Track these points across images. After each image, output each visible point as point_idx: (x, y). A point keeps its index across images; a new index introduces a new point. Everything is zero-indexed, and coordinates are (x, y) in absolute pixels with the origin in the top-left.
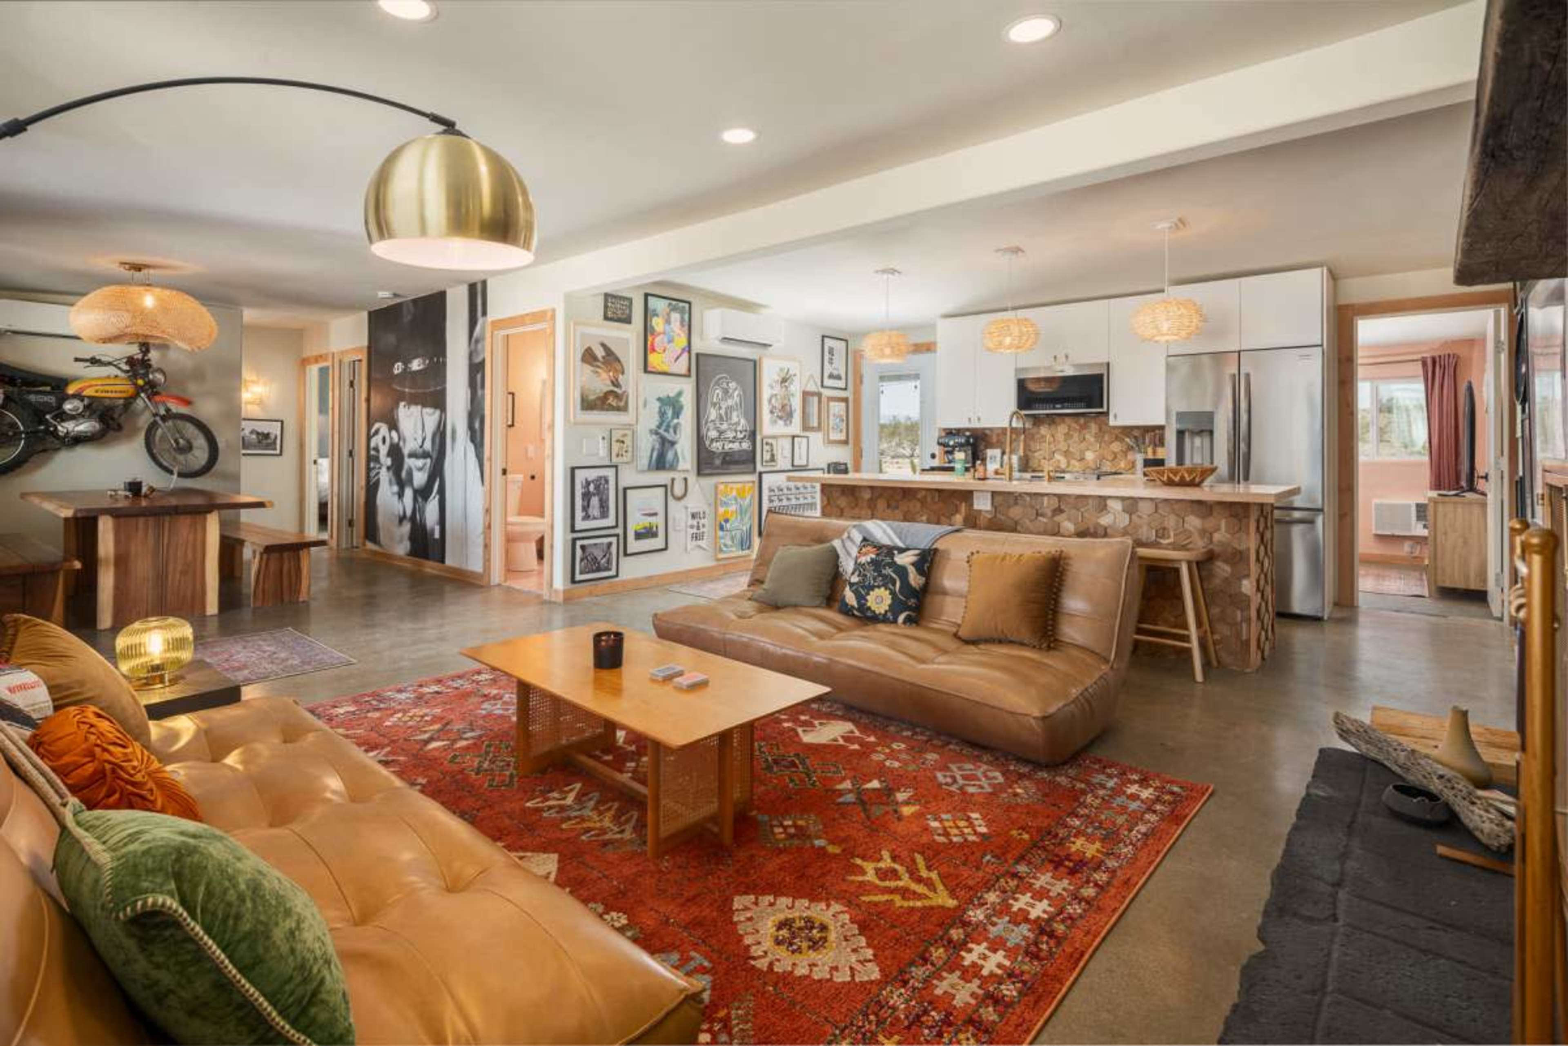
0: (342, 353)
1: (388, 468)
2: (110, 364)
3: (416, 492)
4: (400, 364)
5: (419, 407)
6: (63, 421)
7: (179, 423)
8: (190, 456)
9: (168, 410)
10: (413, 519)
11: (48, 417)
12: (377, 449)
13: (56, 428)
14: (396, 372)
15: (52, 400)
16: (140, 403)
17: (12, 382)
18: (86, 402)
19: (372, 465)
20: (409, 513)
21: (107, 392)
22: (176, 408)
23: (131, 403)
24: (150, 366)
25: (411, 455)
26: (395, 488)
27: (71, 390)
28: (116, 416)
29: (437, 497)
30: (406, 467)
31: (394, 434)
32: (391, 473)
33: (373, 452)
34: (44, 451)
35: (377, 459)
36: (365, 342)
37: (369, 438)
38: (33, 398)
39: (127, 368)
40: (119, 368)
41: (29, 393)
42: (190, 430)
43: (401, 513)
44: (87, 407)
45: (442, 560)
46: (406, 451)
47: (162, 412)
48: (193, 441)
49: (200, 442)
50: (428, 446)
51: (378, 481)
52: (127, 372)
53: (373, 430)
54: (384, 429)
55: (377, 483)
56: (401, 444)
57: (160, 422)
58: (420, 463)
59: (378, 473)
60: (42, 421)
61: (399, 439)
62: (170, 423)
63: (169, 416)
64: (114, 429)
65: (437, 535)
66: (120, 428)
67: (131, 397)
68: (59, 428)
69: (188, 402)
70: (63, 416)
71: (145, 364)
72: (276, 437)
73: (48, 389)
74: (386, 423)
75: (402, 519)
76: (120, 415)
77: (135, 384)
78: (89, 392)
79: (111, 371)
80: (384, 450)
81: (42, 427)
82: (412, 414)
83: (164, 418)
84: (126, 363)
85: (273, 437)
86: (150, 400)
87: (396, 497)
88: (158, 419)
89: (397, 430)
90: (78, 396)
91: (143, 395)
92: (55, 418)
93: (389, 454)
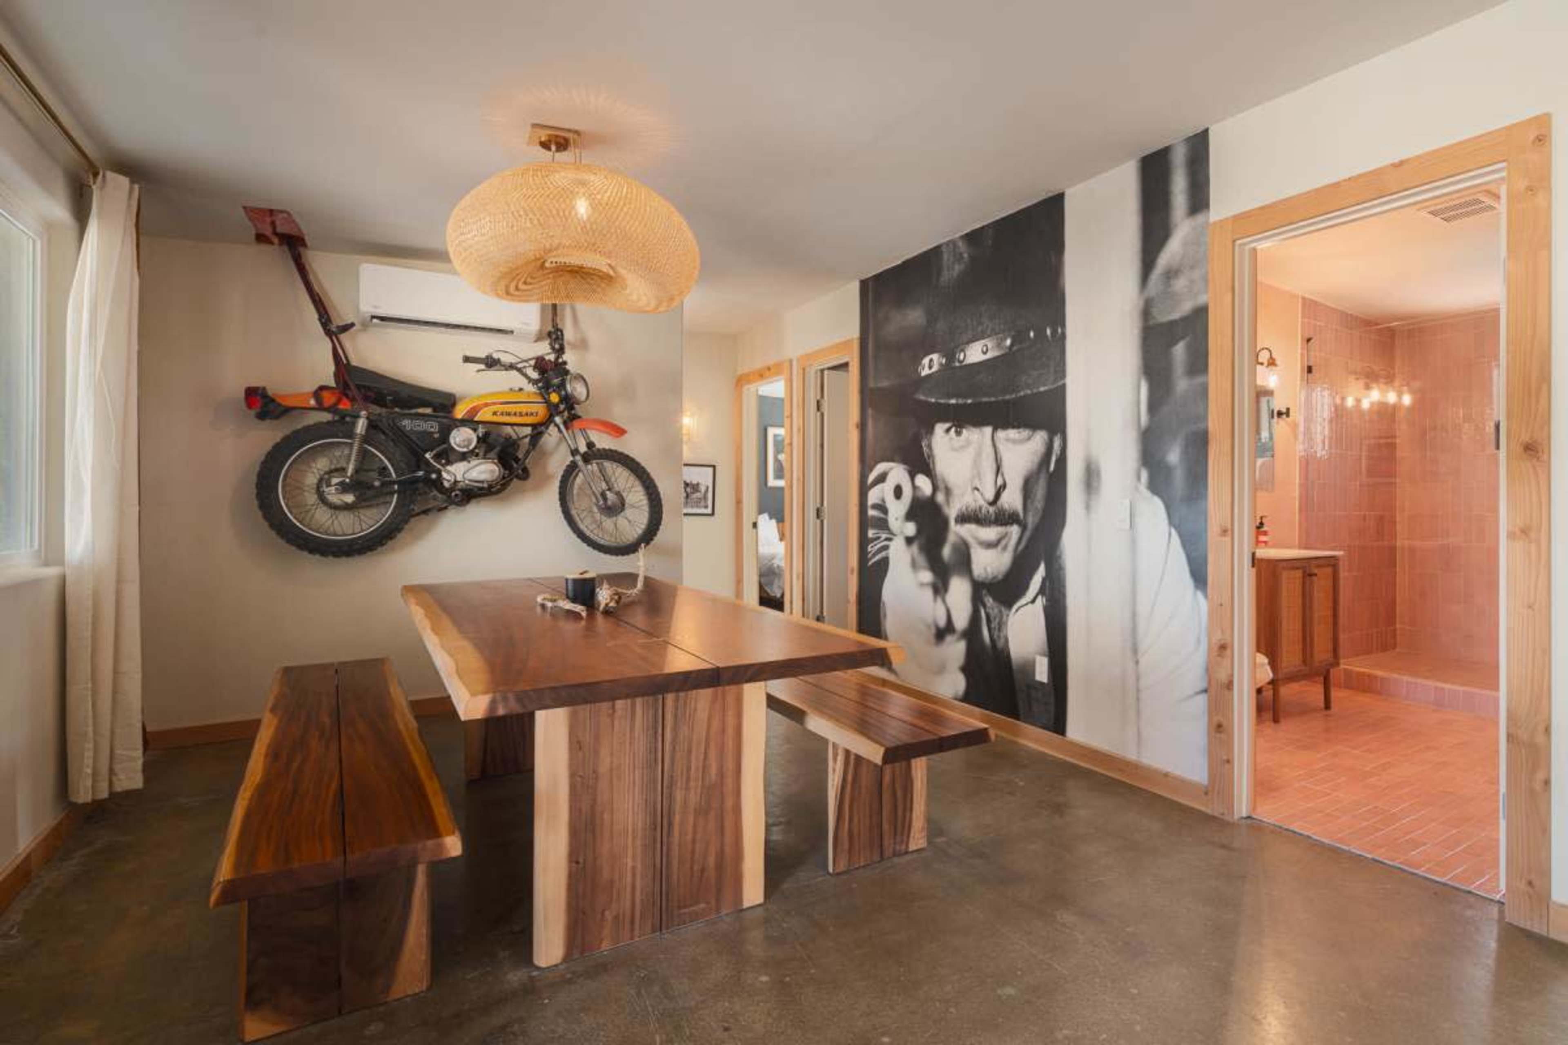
0: (808, 356)
1: (909, 541)
2: (511, 367)
3: (979, 589)
4: (935, 357)
5: (988, 430)
6: (449, 462)
7: (607, 464)
8: (621, 520)
9: (590, 445)
10: (972, 633)
11: (428, 456)
12: (882, 507)
13: (439, 473)
14: (925, 372)
15: (432, 427)
16: (551, 436)
17: (379, 399)
18: (481, 430)
19: (871, 533)
20: (961, 621)
21: (509, 414)
22: (603, 441)
23: (541, 434)
24: (567, 372)
25: (964, 518)
26: (927, 576)
27: (460, 412)
28: (520, 455)
29: (1040, 602)
30: (951, 538)
31: (923, 483)
32: (915, 548)
33: (872, 513)
34: (425, 512)
35: (882, 524)
36: (854, 332)
37: (863, 490)
38: (407, 424)
39: (535, 375)
40: (525, 375)
41: (405, 416)
42: (621, 477)
43: (942, 622)
44: (481, 440)
45: (1058, 725)
46: (952, 513)
47: (583, 449)
48: (624, 495)
49: (636, 496)
50: (1012, 499)
51: (885, 562)
52: (535, 382)
53: (871, 478)
54: (897, 473)
55: (884, 564)
56: (940, 498)
57: (581, 463)
58: (990, 533)
59: (886, 548)
60: (419, 462)
61: (935, 488)
62: (593, 467)
63: (592, 454)
64: (519, 477)
65: (1042, 674)
66: (525, 474)
67: (541, 424)
68: (444, 475)
69: (619, 431)
70: (448, 456)
71: (560, 368)
72: (707, 488)
73: (428, 411)
74: (904, 461)
75: (942, 633)
76: (528, 453)
77: (547, 402)
78: (484, 415)
79: (514, 379)
80: (897, 510)
81: (421, 473)
82: (968, 443)
83: (587, 458)
84: (535, 367)
85: (703, 489)
86: (567, 428)
87: (929, 593)
88: (578, 458)
89: (929, 472)
90: (469, 422)
91: (558, 419)
92: (437, 457)
93: (910, 516)
